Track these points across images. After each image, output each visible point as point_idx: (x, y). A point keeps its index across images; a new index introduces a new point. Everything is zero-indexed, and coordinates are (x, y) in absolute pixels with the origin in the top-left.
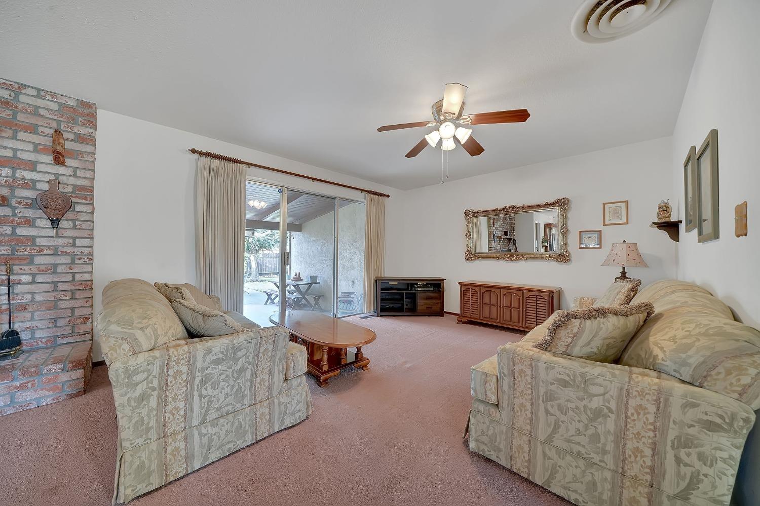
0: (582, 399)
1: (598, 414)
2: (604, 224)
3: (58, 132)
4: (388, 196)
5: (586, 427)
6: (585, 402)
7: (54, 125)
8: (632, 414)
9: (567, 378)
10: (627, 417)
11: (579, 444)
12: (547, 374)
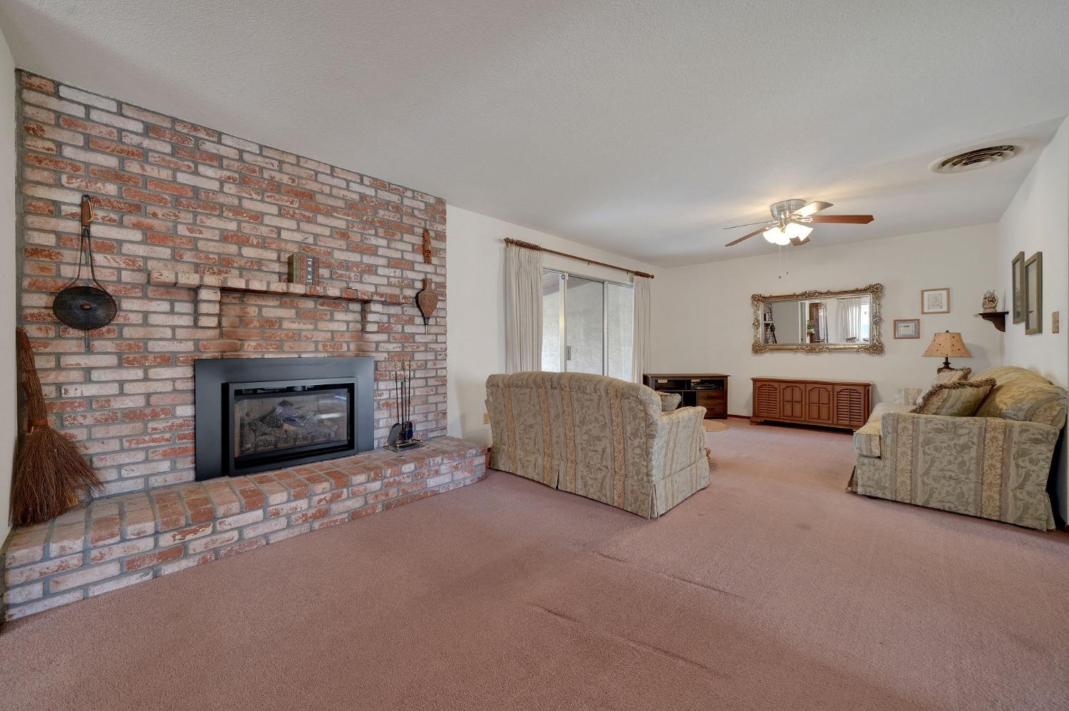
0: (952, 440)
1: (965, 447)
2: (923, 313)
3: (426, 231)
4: (653, 277)
5: (956, 458)
6: (955, 441)
7: (423, 225)
8: (988, 443)
9: (941, 427)
10: (984, 445)
11: (950, 470)
12: (926, 427)
